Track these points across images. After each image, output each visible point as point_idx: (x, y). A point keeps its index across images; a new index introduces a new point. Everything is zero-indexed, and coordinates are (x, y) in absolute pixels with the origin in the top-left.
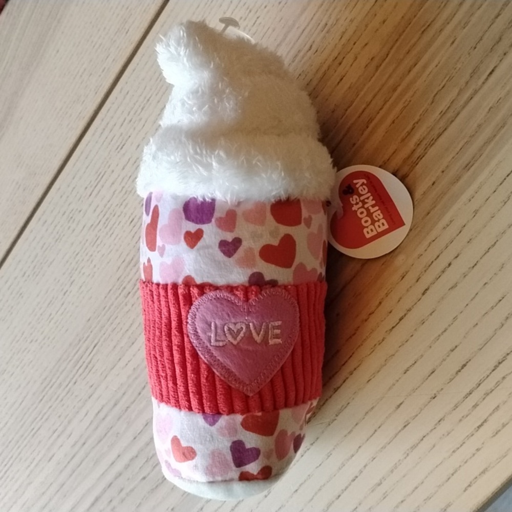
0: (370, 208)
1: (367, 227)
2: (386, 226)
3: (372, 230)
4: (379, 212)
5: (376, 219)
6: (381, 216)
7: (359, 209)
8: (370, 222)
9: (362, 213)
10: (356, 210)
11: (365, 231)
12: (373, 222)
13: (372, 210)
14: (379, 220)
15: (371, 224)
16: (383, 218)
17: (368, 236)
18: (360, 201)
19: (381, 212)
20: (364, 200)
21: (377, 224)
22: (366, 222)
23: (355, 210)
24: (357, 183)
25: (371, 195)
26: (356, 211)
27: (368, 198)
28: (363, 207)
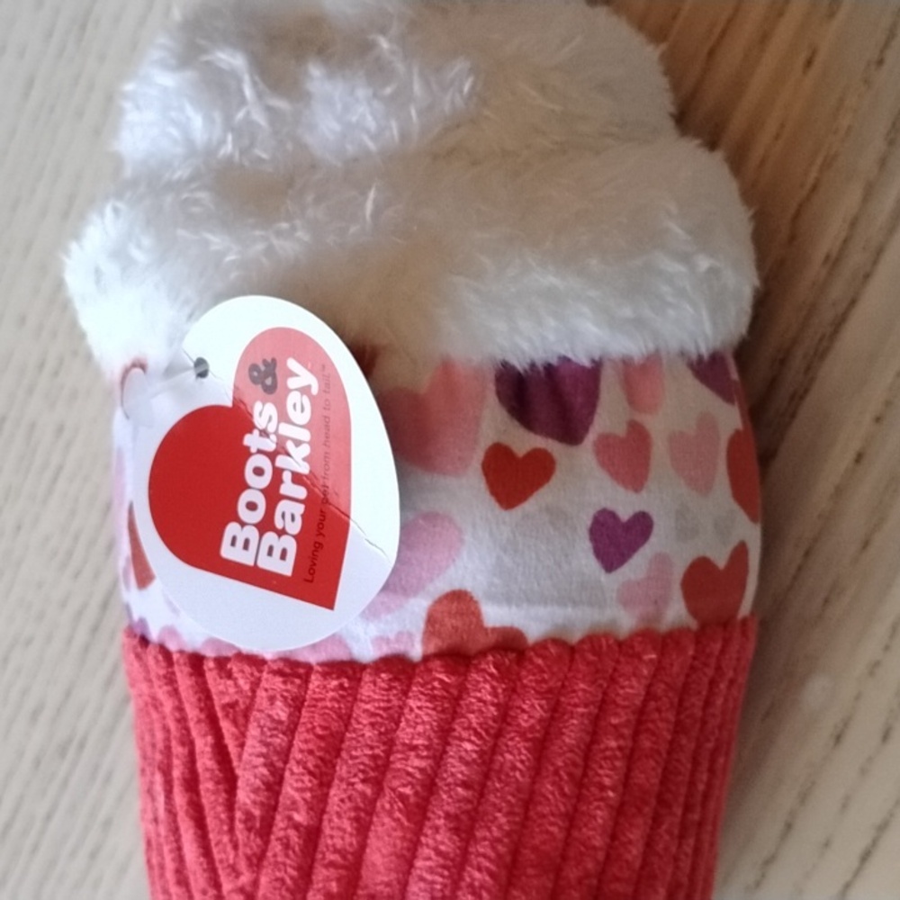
0: (287, 477)
1: (243, 524)
2: (286, 568)
3: (246, 545)
4: (299, 509)
5: (279, 524)
6: (295, 527)
7: (260, 452)
8: (258, 516)
9: (259, 471)
10: (253, 450)
11: (232, 529)
12: (266, 525)
13: (288, 488)
14: (281, 533)
15: (256, 525)
16: (295, 537)
17: (227, 552)
18: (276, 433)
19: (303, 516)
20: (288, 438)
21: (270, 537)
22: (252, 506)
23: (247, 449)
24: (293, 374)
25: (311, 443)
26: (247, 453)
27: (298, 443)
28: (272, 456)
